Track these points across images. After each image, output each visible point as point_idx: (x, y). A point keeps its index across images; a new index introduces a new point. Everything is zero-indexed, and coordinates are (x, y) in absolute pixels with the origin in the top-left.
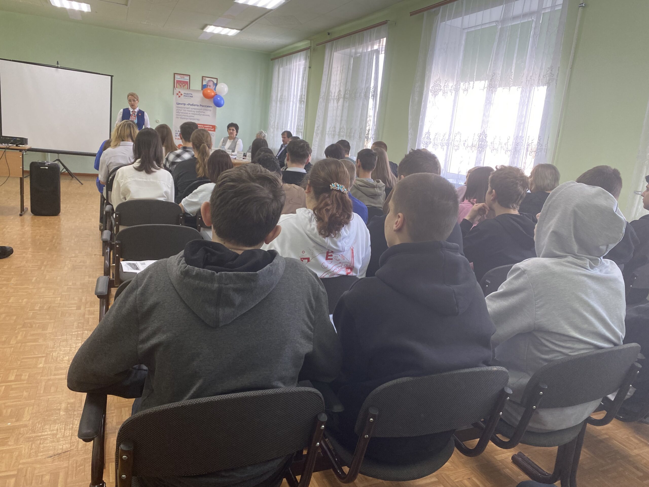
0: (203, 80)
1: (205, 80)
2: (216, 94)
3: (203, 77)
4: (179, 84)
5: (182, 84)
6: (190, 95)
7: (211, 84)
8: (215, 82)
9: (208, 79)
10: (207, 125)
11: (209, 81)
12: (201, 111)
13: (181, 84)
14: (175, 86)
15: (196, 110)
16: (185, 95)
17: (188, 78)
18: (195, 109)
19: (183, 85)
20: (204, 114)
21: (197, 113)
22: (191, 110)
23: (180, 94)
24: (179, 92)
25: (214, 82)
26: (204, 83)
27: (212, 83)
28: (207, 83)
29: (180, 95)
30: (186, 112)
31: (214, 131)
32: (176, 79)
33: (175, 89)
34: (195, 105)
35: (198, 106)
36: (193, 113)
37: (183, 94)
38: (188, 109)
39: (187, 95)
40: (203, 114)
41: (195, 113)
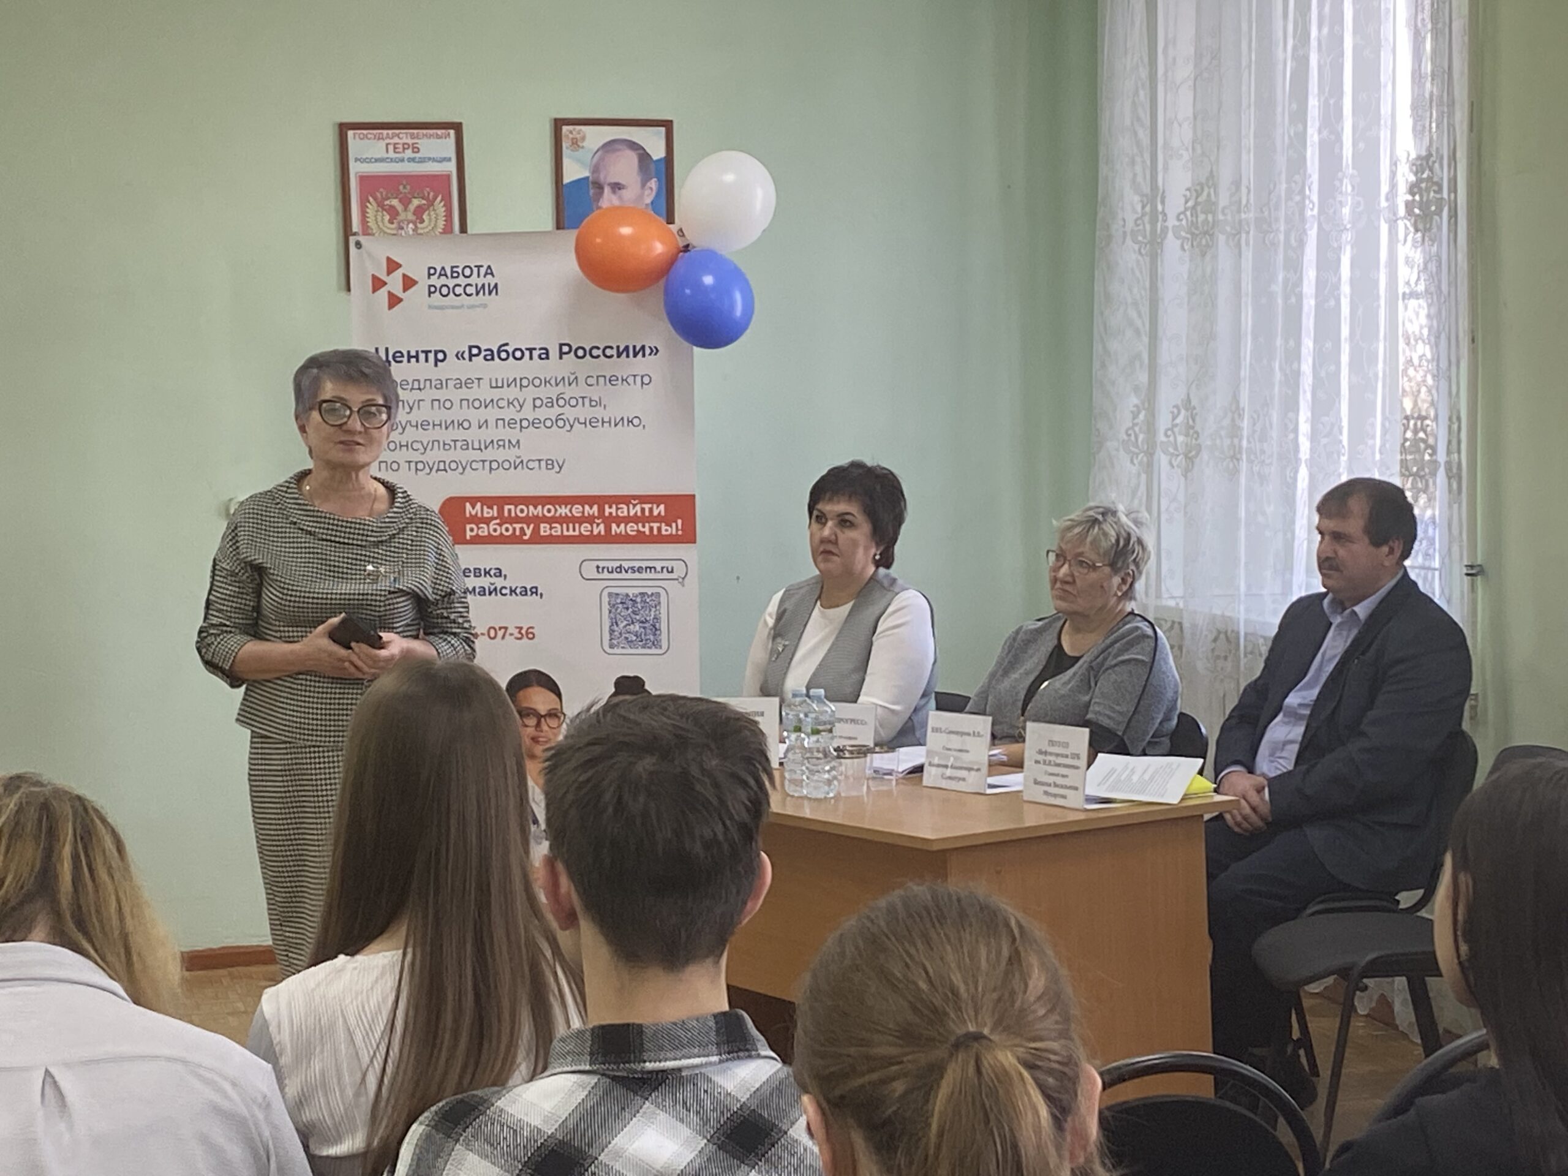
0: (565, 145)
1: (575, 144)
2: (687, 248)
3: (558, 124)
4: (381, 205)
5: (406, 203)
6: (474, 280)
7: (624, 168)
8: (657, 152)
9: (596, 136)
10: (626, 500)
11: (610, 146)
12: (569, 392)
13: (395, 202)
14: (356, 226)
15: (530, 393)
16: (434, 280)
17: (446, 145)
18: (519, 383)
19: (416, 202)
20: (599, 412)
21: (543, 413)
22: (496, 394)
23: (394, 283)
24: (393, 266)
25: (644, 157)
26: (573, 172)
27: (632, 157)
28: (596, 169)
29: (398, 291)
30: (456, 414)
31: (688, 536)
32: (355, 168)
33: (358, 245)
34: (517, 354)
35: (545, 354)
36: (509, 413)
37: (418, 273)
38: (464, 393)
39: (451, 283)
40: (584, 412)
41: (528, 413)
